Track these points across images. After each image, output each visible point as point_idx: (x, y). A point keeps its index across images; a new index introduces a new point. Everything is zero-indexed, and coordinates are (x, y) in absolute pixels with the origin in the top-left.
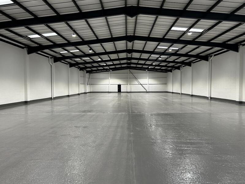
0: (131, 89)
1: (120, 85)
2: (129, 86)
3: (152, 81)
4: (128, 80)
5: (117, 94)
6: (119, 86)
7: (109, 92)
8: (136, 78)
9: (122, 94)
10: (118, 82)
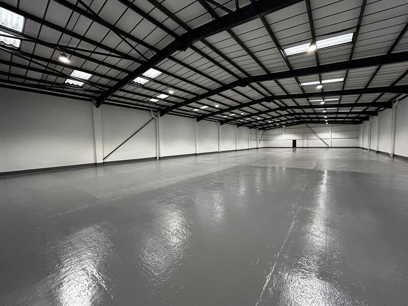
0: (308, 144)
1: (296, 140)
2: (305, 141)
3: (335, 135)
4: (304, 135)
5: (291, 149)
6: (294, 142)
7: (283, 148)
8: (315, 133)
9: (297, 149)
10: (293, 137)
